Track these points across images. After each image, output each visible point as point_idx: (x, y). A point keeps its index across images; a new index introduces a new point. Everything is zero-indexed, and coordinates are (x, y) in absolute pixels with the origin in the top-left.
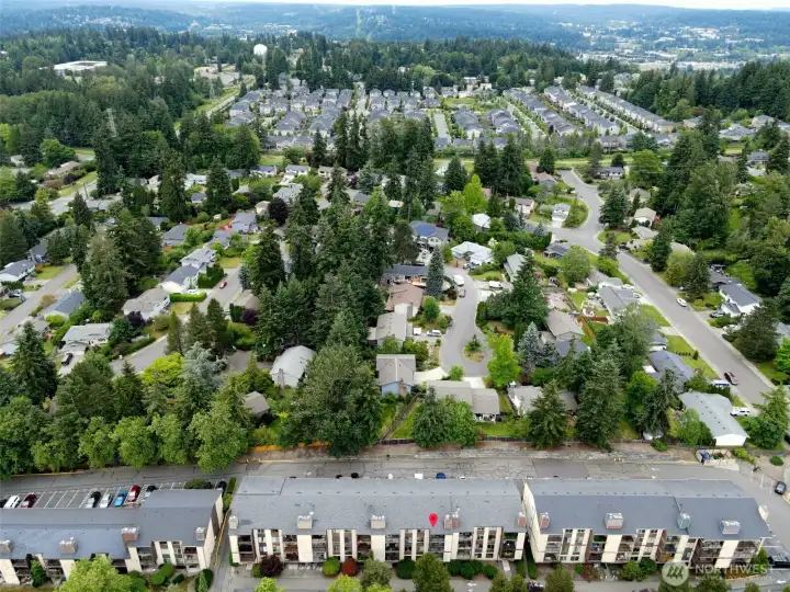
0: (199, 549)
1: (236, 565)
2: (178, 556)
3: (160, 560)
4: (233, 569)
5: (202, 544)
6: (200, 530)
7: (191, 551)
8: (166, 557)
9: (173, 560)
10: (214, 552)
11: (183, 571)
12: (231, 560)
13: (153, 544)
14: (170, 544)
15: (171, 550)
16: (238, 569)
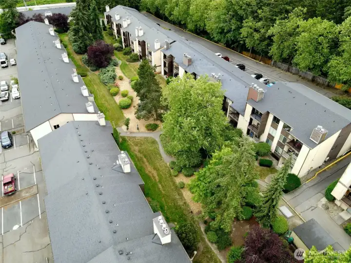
0: (305, 149)
1: (332, 200)
2: (280, 145)
3: (264, 138)
4: (324, 200)
5: (312, 145)
6: (321, 129)
7: (296, 145)
8: (270, 137)
9: (274, 146)
10: (315, 170)
11: (274, 161)
12: (331, 190)
13: (268, 113)
14: (281, 125)
15: (277, 134)
16: (330, 205)
